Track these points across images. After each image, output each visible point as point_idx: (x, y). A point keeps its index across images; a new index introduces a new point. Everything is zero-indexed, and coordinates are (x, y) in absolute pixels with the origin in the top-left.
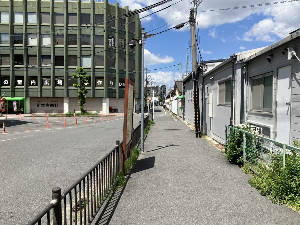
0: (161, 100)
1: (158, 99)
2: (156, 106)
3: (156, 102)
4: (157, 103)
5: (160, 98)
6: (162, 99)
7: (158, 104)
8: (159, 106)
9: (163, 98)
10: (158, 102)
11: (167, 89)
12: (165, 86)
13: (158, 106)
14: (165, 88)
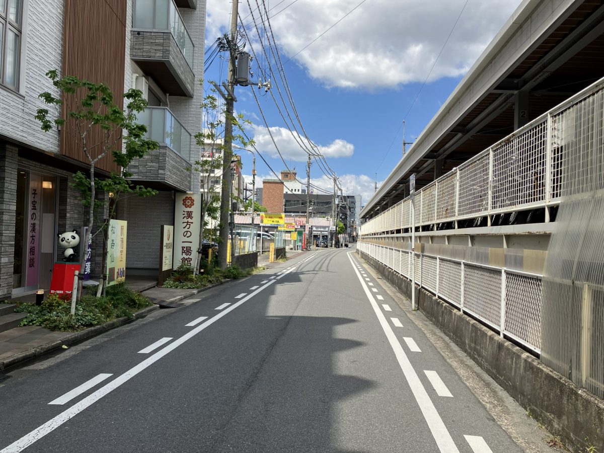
0: (342, 228)
1: (332, 223)
2: (327, 247)
3: (326, 233)
4: (329, 237)
5: (341, 225)
6: (346, 229)
7: (332, 239)
8: (335, 247)
9: (348, 225)
10: (332, 233)
11: (358, 205)
12: (353, 197)
13: (333, 249)
14: (354, 203)
